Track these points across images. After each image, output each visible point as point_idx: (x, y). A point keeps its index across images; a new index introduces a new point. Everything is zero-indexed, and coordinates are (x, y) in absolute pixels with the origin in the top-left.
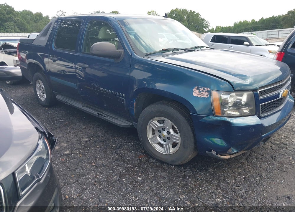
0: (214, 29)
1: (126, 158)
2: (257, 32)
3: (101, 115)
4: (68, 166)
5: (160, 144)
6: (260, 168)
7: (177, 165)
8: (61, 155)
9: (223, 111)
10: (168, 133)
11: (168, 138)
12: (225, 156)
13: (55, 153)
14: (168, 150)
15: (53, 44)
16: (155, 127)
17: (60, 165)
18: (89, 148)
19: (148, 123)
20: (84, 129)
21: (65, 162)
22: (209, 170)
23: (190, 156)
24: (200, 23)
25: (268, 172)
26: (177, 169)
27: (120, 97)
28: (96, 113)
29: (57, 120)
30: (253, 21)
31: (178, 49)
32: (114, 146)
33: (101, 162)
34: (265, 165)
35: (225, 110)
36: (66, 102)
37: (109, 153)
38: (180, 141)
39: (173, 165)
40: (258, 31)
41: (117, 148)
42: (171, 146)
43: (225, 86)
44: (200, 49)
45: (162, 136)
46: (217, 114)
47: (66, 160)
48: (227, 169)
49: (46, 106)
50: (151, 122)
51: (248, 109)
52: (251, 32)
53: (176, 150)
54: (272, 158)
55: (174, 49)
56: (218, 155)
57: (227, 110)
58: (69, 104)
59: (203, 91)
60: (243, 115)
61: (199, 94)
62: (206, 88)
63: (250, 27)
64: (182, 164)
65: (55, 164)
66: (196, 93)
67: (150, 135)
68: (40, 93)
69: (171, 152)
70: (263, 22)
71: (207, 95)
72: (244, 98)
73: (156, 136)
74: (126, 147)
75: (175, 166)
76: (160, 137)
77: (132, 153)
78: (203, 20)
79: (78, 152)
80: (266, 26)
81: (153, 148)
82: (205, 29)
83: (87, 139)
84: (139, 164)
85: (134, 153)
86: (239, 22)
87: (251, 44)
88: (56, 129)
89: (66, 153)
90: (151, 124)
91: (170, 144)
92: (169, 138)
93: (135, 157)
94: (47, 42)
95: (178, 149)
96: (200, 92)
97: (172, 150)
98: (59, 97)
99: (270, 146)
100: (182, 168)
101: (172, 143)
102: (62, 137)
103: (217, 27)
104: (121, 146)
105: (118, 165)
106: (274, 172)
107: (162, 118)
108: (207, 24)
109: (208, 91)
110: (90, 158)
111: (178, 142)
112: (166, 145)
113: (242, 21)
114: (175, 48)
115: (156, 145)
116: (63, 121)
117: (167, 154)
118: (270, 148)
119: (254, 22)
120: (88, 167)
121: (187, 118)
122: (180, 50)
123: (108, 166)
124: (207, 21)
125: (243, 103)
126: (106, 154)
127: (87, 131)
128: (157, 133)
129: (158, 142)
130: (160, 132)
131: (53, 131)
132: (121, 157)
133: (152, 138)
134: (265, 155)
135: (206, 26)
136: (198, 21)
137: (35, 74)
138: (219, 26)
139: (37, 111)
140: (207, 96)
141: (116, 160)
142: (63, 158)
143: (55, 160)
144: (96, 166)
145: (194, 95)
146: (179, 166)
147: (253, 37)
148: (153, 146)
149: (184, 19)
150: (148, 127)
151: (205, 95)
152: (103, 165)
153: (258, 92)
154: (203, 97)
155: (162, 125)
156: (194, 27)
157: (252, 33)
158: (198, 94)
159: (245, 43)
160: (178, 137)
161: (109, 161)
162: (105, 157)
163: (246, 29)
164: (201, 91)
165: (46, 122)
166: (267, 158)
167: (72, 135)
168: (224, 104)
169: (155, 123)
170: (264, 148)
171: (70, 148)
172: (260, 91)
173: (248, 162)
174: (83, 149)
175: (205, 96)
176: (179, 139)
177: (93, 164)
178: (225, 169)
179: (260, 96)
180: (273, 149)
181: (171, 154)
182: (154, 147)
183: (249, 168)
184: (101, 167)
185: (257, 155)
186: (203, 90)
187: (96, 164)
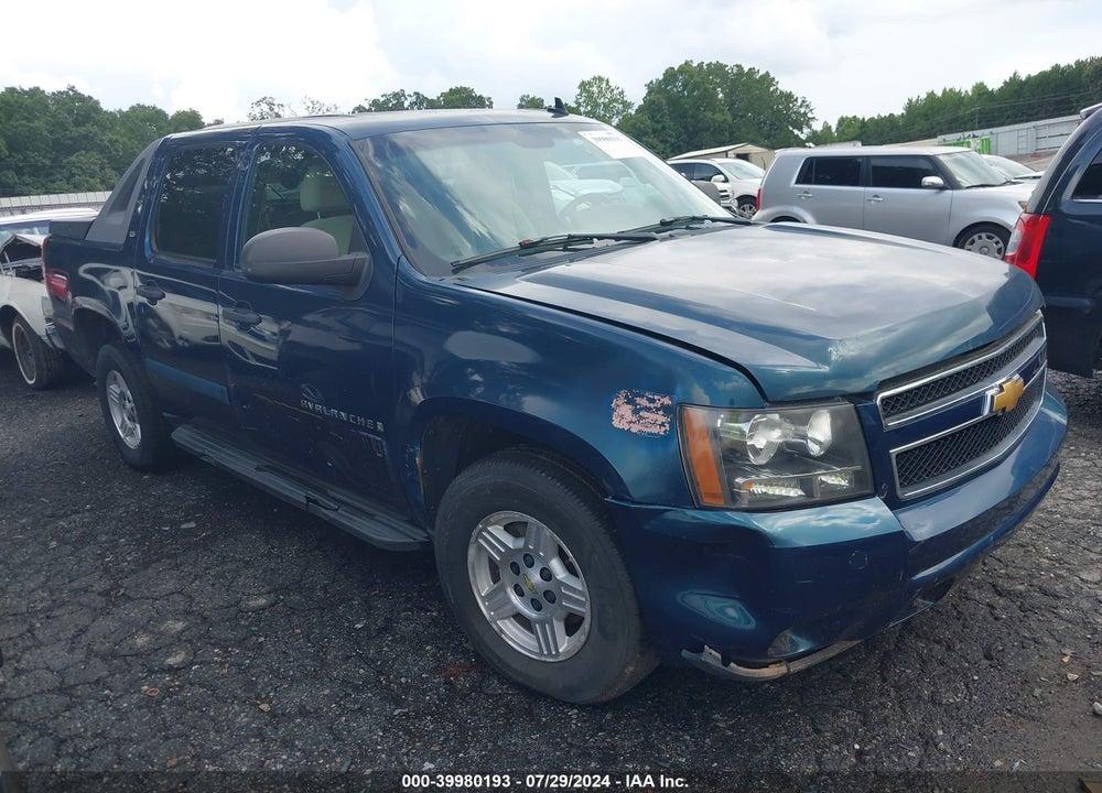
0: (834, 129)
1: (396, 678)
2: (994, 130)
3: (315, 502)
4: (164, 719)
5: (519, 618)
6: (930, 706)
7: (588, 706)
8: (151, 672)
9: (731, 485)
10: (547, 574)
11: (546, 593)
12: (766, 666)
13: (129, 665)
14: (550, 642)
15: (147, 240)
16: (498, 552)
17: (136, 717)
18: (262, 639)
19: (470, 536)
20: (263, 555)
21: (159, 703)
22: (717, 721)
23: (631, 669)
24: (779, 110)
25: (963, 724)
26: (585, 721)
27: (371, 436)
28: (298, 495)
29: (173, 523)
30: (980, 89)
31: (588, 239)
32: (359, 626)
33: (297, 696)
34: (956, 691)
35: (739, 480)
36: (203, 455)
37: (336, 657)
38: (588, 606)
39: (572, 706)
40: (1002, 125)
41: (370, 637)
42: (559, 627)
43: (735, 384)
44: (688, 228)
45: (525, 589)
46: (707, 501)
47: (167, 691)
48: (792, 714)
49: (143, 469)
50: (481, 530)
51: (838, 472)
52: (971, 133)
53: (579, 645)
54: (988, 657)
55: (570, 237)
56: (732, 664)
57: (751, 483)
58: (212, 462)
59: (648, 409)
60: (818, 498)
61: (634, 419)
62: (656, 397)
63: (969, 111)
64: (604, 699)
65: (119, 710)
66: (622, 417)
67: (482, 586)
68: (123, 421)
69: (560, 651)
70: (1016, 91)
71: (663, 425)
72: (821, 429)
73: (502, 589)
74: (404, 628)
75: (582, 707)
76: (520, 593)
77: (422, 656)
78: (789, 97)
79: (218, 655)
80: (1031, 107)
81: (497, 636)
82: (796, 132)
83: (262, 601)
84: (442, 701)
85: (434, 655)
86: (924, 96)
87: (951, 183)
88: (158, 560)
89: (170, 661)
90: (481, 541)
91: (557, 619)
92: (550, 596)
93: (434, 672)
94: (128, 234)
95: (583, 638)
96: (635, 412)
97: (565, 644)
98: (182, 435)
99: (988, 605)
100: (609, 716)
101: (563, 614)
102: (173, 593)
103: (842, 121)
104: (387, 628)
105: (360, 709)
106: (988, 722)
107: (517, 516)
108: (805, 114)
109: (666, 410)
110: (256, 683)
111: (583, 610)
112: (542, 623)
113: (939, 93)
114: (573, 233)
115: (506, 621)
116: (193, 525)
117: (548, 660)
118: (984, 610)
119: (983, 94)
120: (243, 719)
121: (605, 517)
122: (595, 240)
123: (317, 714)
124: (803, 102)
125: (815, 449)
126: (323, 663)
127: (273, 566)
128: (507, 575)
129: (514, 612)
130: (515, 568)
131: (146, 568)
132: (380, 673)
133: (488, 597)
134: (959, 647)
135: (802, 121)
136: (771, 105)
137: (102, 349)
138: (850, 116)
139: (109, 489)
140: (663, 428)
141: (357, 689)
142: (156, 686)
143: (121, 696)
144: (275, 716)
145: (616, 423)
146: (594, 709)
147: (960, 156)
148: (494, 626)
149: (717, 99)
150: (472, 551)
151: (655, 423)
152: (303, 712)
153: (878, 402)
154: (649, 434)
155: (520, 543)
156: (757, 127)
157: (974, 136)
158: (631, 422)
159: (928, 180)
160: (580, 593)
161: (327, 692)
162: (315, 677)
163: (956, 120)
164: (641, 409)
165: (131, 535)
166: (967, 660)
167: (213, 585)
168: (735, 456)
169: (496, 536)
170: (958, 612)
171: (190, 641)
172: (882, 400)
173: (884, 680)
174: (241, 642)
175: (655, 430)
176: (584, 599)
177: (265, 707)
178: (783, 712)
179: (887, 416)
180: (997, 619)
181: (561, 659)
182: (502, 631)
183: (884, 706)
184: (290, 718)
185: (927, 645)
186: (648, 405)
187: (275, 705)
